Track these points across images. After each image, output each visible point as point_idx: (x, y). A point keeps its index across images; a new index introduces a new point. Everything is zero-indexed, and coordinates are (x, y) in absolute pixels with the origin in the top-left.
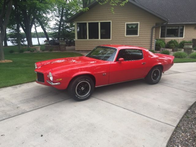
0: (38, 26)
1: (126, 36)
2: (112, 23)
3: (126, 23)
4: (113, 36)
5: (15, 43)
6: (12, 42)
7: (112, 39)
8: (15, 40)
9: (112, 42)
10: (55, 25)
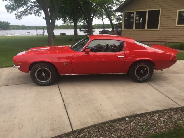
0: (106, 18)
1: (177, 25)
2: (161, 11)
3: (178, 11)
4: (162, 26)
5: (86, 33)
6: (85, 33)
7: (160, 29)
8: (86, 30)
9: (159, 32)
10: (120, 16)
